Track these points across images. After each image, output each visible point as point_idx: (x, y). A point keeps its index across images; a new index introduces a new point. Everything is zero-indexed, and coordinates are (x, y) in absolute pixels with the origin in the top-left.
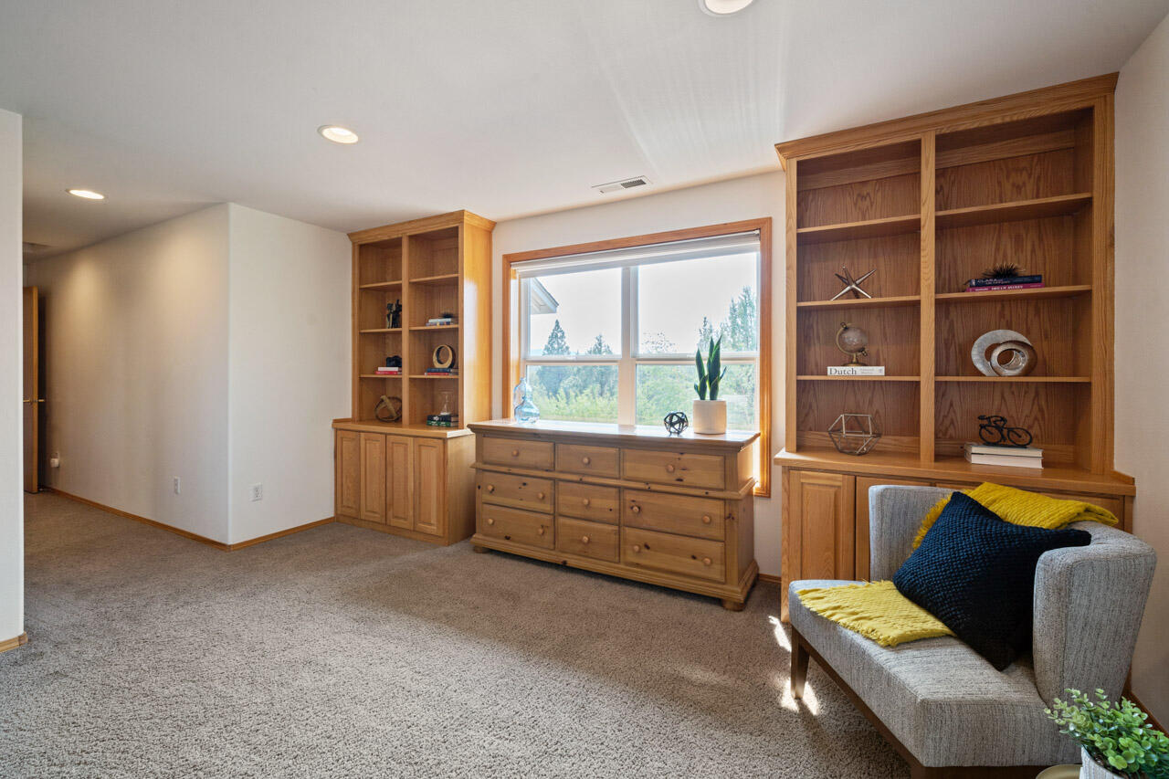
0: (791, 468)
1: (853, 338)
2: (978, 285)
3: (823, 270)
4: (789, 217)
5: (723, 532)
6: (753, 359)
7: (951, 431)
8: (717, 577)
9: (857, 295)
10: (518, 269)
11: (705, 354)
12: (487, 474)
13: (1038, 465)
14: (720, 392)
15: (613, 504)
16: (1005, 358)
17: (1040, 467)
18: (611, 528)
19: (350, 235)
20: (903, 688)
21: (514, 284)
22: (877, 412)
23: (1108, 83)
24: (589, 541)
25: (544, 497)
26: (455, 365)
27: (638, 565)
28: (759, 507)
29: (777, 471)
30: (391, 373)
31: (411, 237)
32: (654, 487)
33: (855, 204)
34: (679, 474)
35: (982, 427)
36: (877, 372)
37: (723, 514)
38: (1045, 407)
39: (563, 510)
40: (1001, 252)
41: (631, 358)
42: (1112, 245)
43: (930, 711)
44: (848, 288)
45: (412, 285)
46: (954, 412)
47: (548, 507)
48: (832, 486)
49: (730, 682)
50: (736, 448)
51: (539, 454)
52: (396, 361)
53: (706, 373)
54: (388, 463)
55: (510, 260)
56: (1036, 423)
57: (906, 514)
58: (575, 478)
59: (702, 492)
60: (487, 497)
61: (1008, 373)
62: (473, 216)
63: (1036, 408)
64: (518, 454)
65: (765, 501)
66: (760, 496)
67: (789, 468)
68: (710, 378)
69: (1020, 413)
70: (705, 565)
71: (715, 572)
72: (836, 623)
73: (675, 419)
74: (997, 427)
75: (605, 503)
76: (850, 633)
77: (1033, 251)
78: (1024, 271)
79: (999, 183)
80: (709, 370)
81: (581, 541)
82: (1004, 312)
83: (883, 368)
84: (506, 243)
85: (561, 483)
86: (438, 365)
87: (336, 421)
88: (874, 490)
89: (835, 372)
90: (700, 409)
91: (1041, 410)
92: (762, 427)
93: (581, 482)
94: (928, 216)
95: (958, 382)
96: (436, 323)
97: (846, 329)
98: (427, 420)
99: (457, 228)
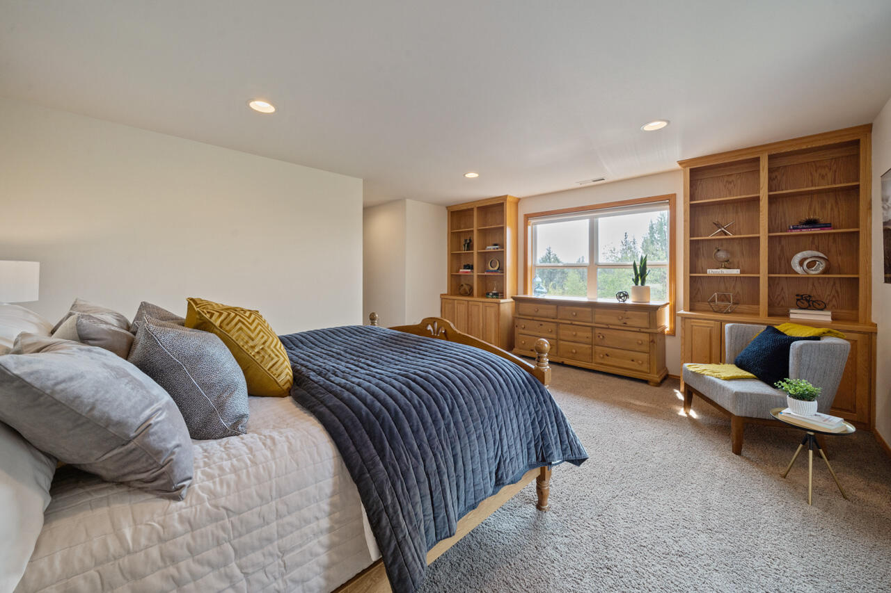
0: (685, 318)
1: (722, 255)
2: (794, 229)
3: (704, 221)
4: (685, 196)
5: (648, 349)
6: (665, 265)
7: (782, 303)
8: (646, 370)
9: (726, 234)
10: (532, 221)
11: (638, 263)
12: (521, 320)
13: (829, 319)
14: (646, 282)
15: (589, 335)
16: (810, 265)
17: (830, 320)
18: (587, 346)
19: (447, 207)
20: (728, 390)
21: (529, 228)
22: (738, 292)
23: (868, 129)
24: (576, 352)
25: (551, 332)
26: (502, 269)
27: (602, 364)
28: (669, 341)
29: (679, 319)
30: (467, 272)
31: (478, 208)
32: (611, 327)
33: (725, 186)
34: (624, 321)
35: (798, 300)
36: (736, 272)
37: (648, 340)
38: (839, 290)
39: (562, 337)
40: (812, 210)
41: (594, 265)
42: (870, 208)
43: (738, 396)
44: (720, 230)
45: (478, 230)
46: (784, 293)
47: (554, 336)
48: (708, 327)
49: (654, 406)
50: (656, 308)
51: (551, 311)
52: (471, 267)
53: (639, 272)
54: (469, 315)
55: (528, 217)
56: (834, 299)
57: (743, 336)
58: (569, 322)
59: (638, 330)
60: (523, 331)
61: (813, 272)
62: (510, 197)
63: (834, 292)
64: (538, 311)
65: (672, 338)
66: (669, 335)
67: (684, 318)
68: (641, 274)
69: (824, 293)
70: (639, 364)
71: (645, 367)
72: (703, 374)
73: (622, 295)
74: (806, 300)
75: (584, 334)
76: (709, 377)
77: (832, 209)
78: (822, 221)
79: (811, 174)
80: (640, 271)
81: (572, 353)
82: (813, 243)
83: (739, 270)
84: (525, 209)
85: (561, 325)
86: (491, 269)
87: (442, 295)
88: (728, 326)
89: (711, 272)
90: (636, 290)
91: (837, 292)
92: (671, 300)
93: (571, 324)
94: (764, 194)
95: (787, 277)
96: (490, 248)
97: (718, 250)
98: (486, 295)
99: (503, 203)
